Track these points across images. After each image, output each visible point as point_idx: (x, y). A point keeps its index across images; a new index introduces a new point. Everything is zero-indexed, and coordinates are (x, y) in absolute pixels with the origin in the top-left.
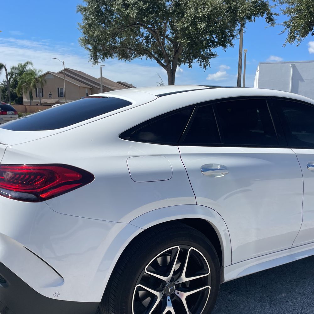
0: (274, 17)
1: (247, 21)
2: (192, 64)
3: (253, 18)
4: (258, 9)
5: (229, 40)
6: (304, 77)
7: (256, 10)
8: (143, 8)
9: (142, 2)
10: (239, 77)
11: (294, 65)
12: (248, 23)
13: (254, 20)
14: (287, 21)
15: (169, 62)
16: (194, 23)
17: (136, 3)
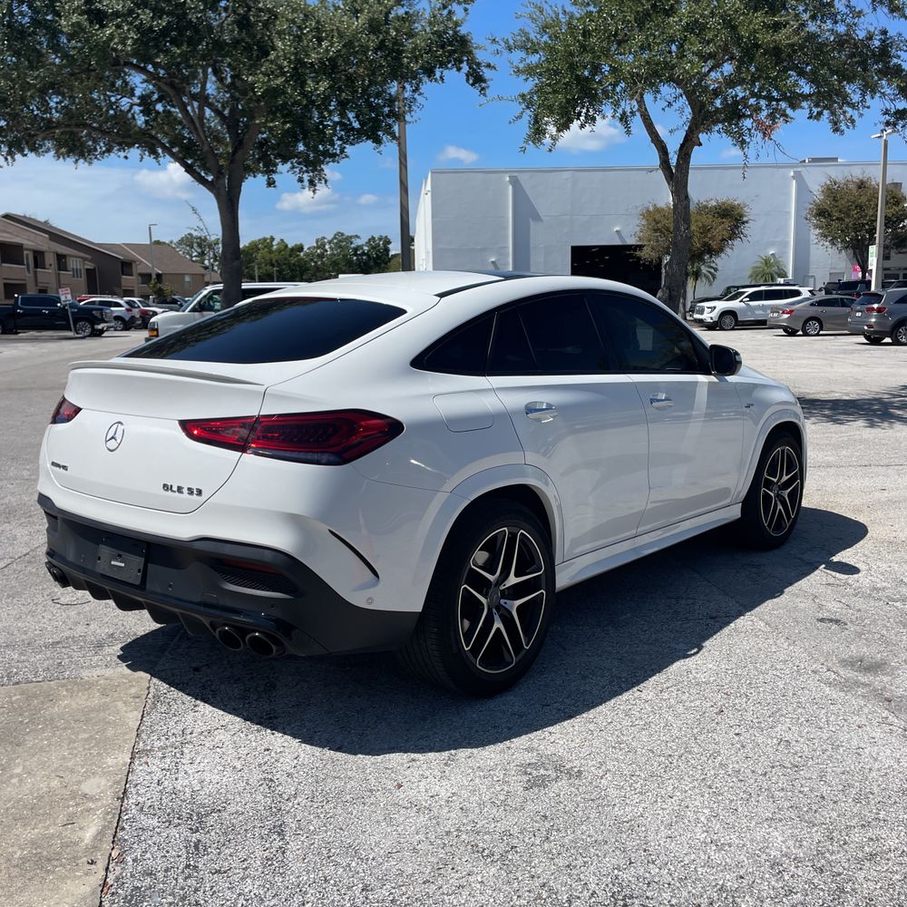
0: (487, 73)
1: (425, 79)
2: (274, 176)
3: (438, 72)
4: (448, 51)
5: (386, 126)
6: (542, 211)
7: (444, 52)
8: (151, 27)
9: (148, 11)
10: (404, 215)
11: (516, 177)
12: (427, 86)
13: (441, 77)
14: (526, 93)
15: (219, 174)
16: (298, 77)
17: (131, 12)
